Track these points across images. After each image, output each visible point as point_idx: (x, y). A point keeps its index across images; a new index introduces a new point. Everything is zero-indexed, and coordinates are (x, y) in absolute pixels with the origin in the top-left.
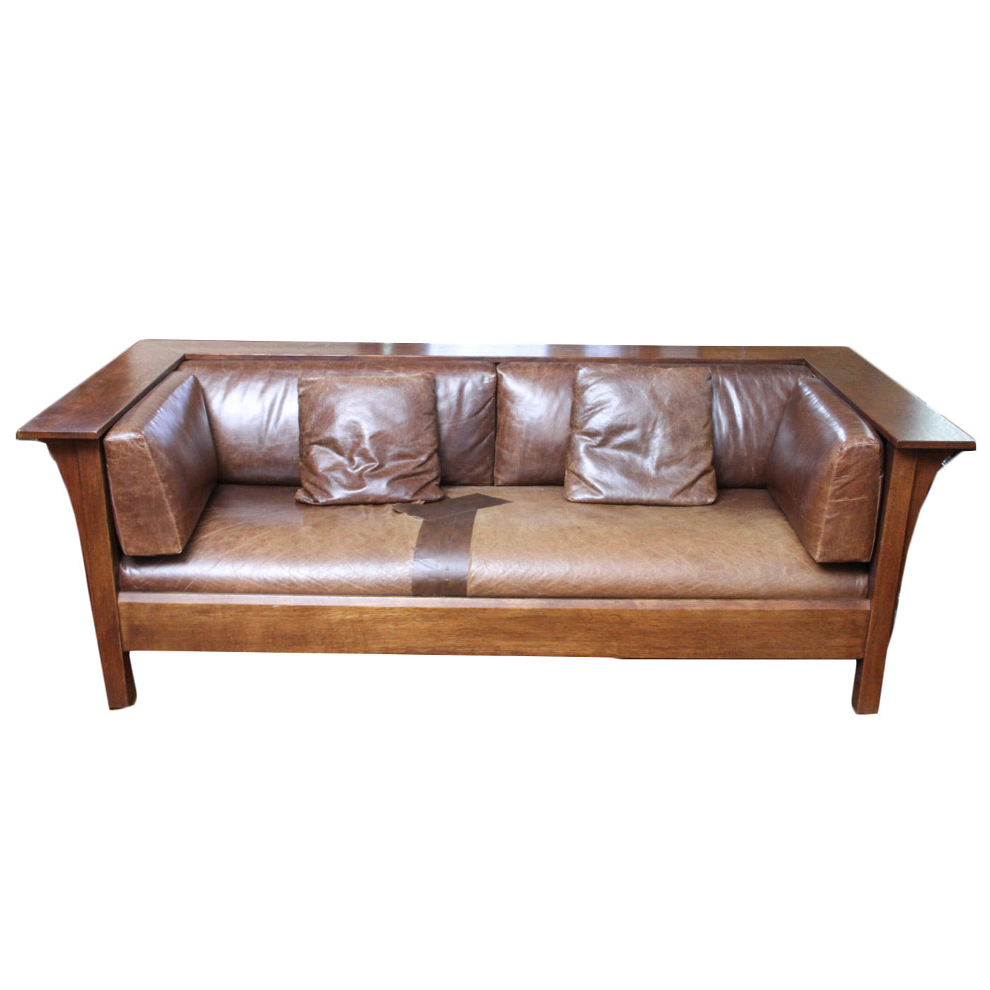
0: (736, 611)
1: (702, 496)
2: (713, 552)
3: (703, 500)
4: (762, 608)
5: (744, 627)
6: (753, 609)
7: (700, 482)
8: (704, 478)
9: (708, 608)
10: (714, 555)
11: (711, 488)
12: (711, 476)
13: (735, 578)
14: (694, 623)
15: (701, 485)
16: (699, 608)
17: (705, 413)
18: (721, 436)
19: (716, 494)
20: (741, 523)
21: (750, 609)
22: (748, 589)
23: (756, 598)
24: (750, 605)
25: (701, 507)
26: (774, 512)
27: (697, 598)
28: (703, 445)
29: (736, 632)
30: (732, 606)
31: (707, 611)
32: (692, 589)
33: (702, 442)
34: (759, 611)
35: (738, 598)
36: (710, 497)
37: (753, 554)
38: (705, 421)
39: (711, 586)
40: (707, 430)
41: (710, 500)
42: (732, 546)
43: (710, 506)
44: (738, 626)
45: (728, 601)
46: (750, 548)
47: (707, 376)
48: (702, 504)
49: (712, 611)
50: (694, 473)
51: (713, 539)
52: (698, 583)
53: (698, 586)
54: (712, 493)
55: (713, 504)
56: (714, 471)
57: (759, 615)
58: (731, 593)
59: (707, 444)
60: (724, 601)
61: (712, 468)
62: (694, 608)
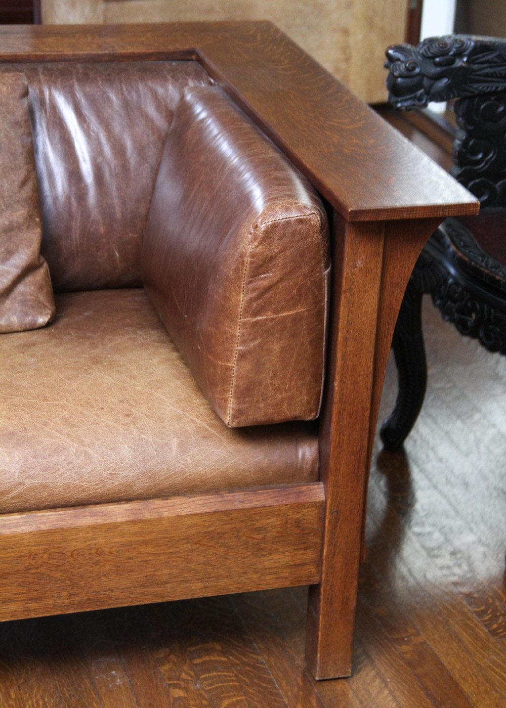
0: (94, 527)
1: (26, 314)
2: (46, 424)
3: (28, 319)
4: (140, 517)
5: (111, 553)
6: (123, 520)
7: (21, 288)
8: (29, 279)
9: (43, 527)
10: (47, 428)
11: (42, 298)
12: (41, 274)
13: (90, 468)
14: (21, 556)
15: (23, 294)
16: (26, 529)
17: (21, 160)
18: (56, 198)
19: (54, 308)
20: (96, 361)
21: (119, 520)
22: (112, 485)
23: (128, 500)
24: (119, 513)
25: (26, 334)
26: (154, 334)
27: (21, 511)
28: (21, 220)
29: (97, 563)
30: (86, 518)
31: (41, 533)
32: (10, 496)
33: (20, 213)
34: (134, 522)
35: (98, 503)
36: (41, 314)
37: (116, 421)
38: (21, 174)
39: (45, 486)
40: (27, 191)
41: (42, 320)
42: (80, 408)
43: (43, 331)
44: (99, 553)
45: (79, 511)
46: (112, 410)
47: (19, 91)
48: (28, 327)
49: (50, 532)
50: (8, 272)
51: (45, 399)
52: (20, 484)
53: (21, 489)
54: (45, 307)
55: (48, 325)
56: (45, 265)
57: (135, 528)
58: (82, 496)
59: (30, 217)
60: (71, 511)
61: (42, 259)
62: (18, 530)
